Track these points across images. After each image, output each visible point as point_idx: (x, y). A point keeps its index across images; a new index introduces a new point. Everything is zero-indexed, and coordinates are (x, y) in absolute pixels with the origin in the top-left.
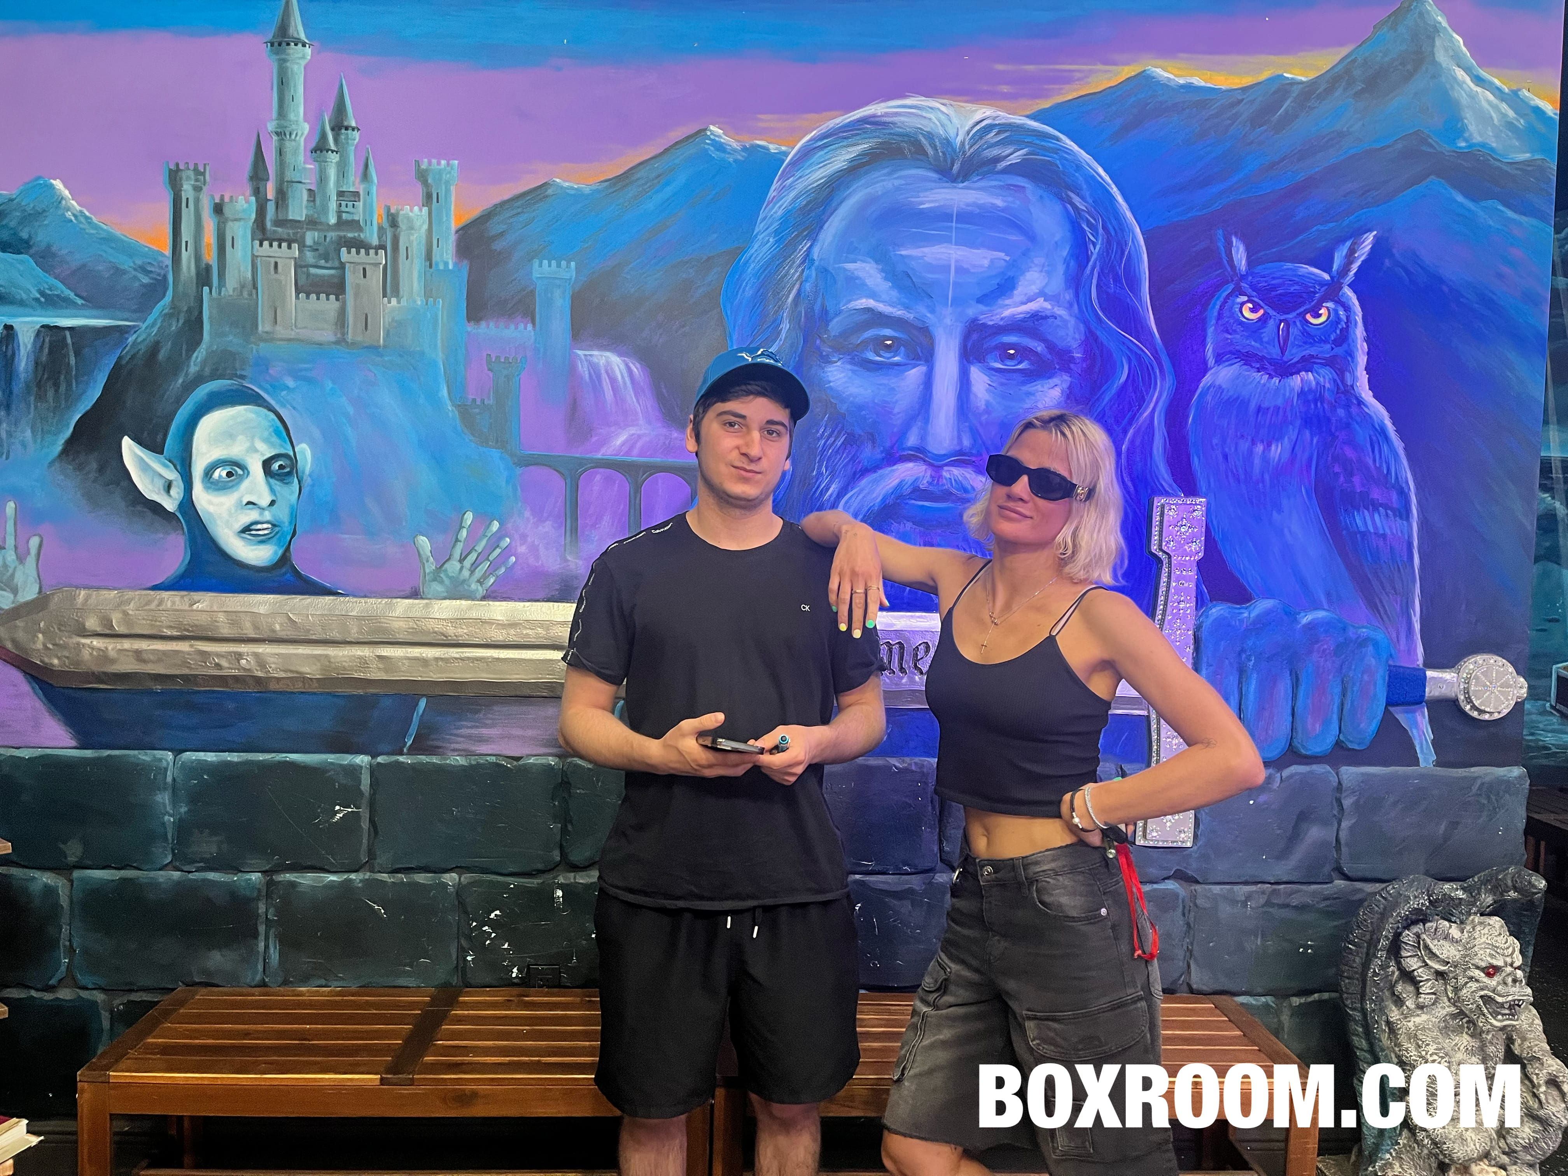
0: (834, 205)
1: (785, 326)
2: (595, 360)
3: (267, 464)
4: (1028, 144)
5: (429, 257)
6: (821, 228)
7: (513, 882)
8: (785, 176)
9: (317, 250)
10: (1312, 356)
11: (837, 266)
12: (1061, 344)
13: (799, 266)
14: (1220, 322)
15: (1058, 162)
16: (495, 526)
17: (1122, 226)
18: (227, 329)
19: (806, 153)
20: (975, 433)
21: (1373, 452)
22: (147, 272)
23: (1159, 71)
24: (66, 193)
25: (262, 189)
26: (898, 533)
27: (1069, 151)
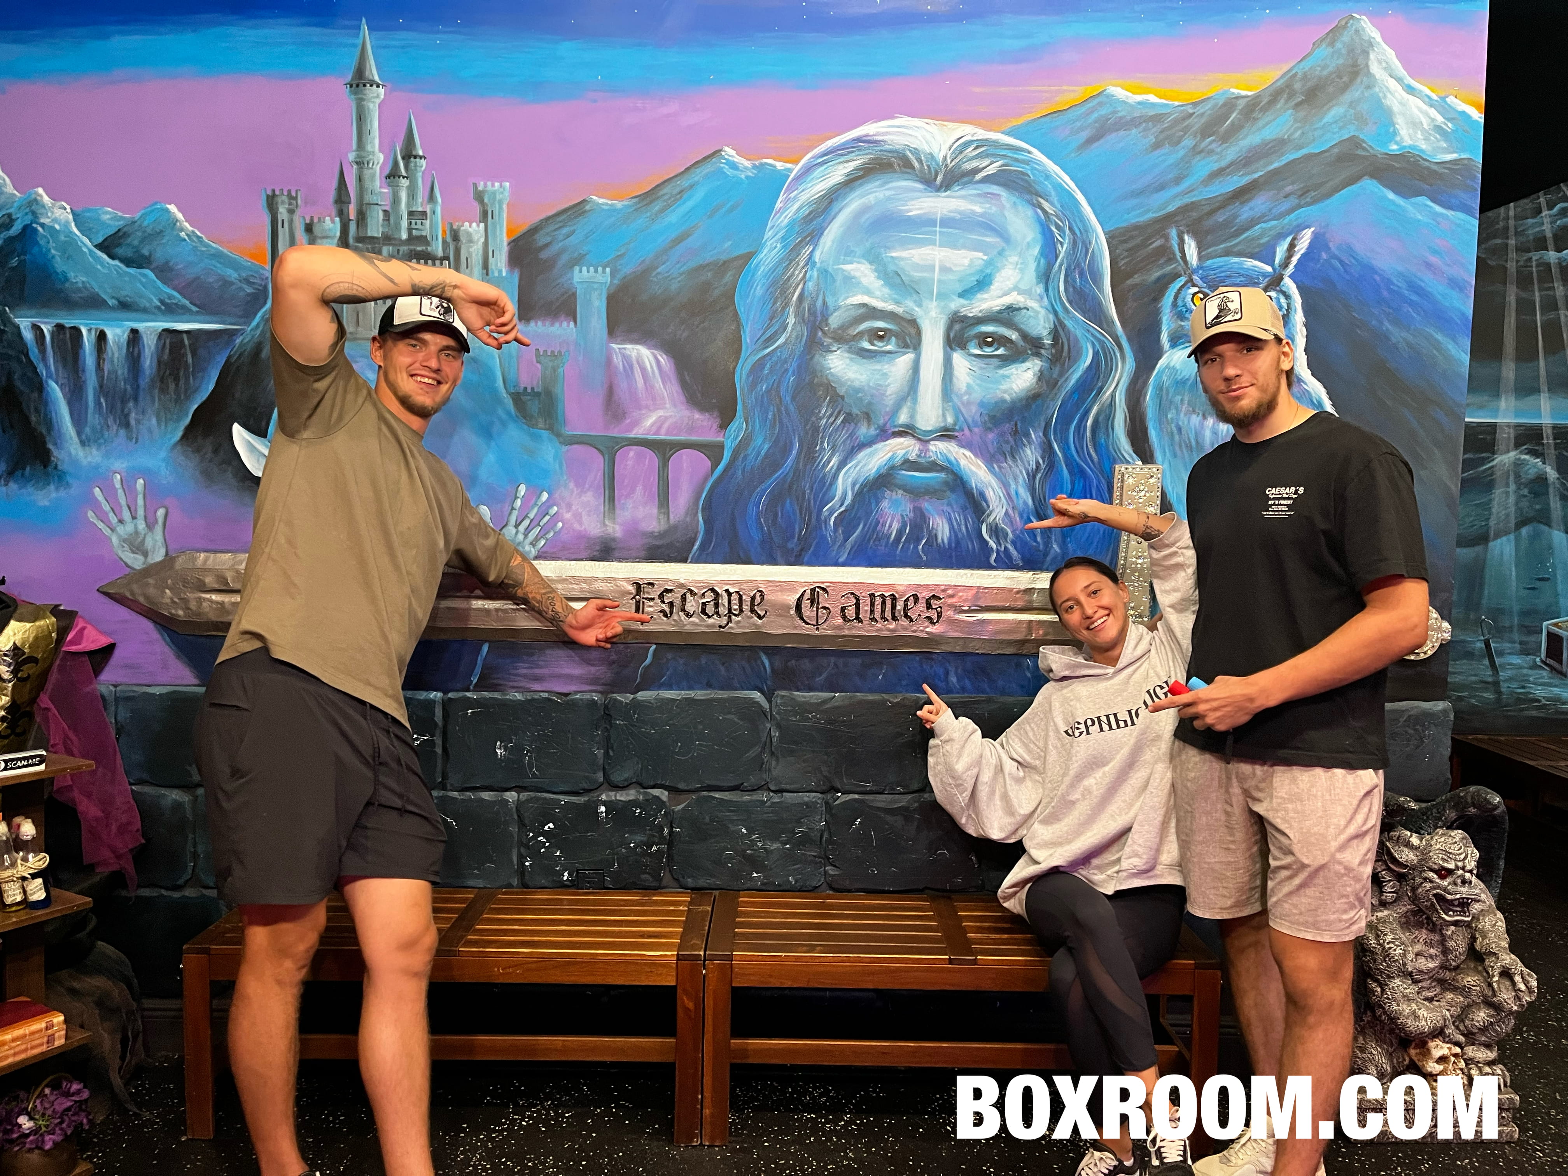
0: (833, 214)
1: (791, 320)
2: (628, 352)
4: (1004, 156)
5: (486, 266)
6: (822, 234)
7: (564, 799)
8: (790, 190)
11: (836, 267)
12: (1033, 332)
13: (803, 268)
14: (1174, 311)
15: (1029, 172)
16: (545, 496)
17: (1086, 229)
19: (808, 170)
20: (957, 412)
22: (249, 283)
23: (1118, 90)
24: (180, 216)
25: (345, 211)
26: (890, 499)
27: (1040, 163)
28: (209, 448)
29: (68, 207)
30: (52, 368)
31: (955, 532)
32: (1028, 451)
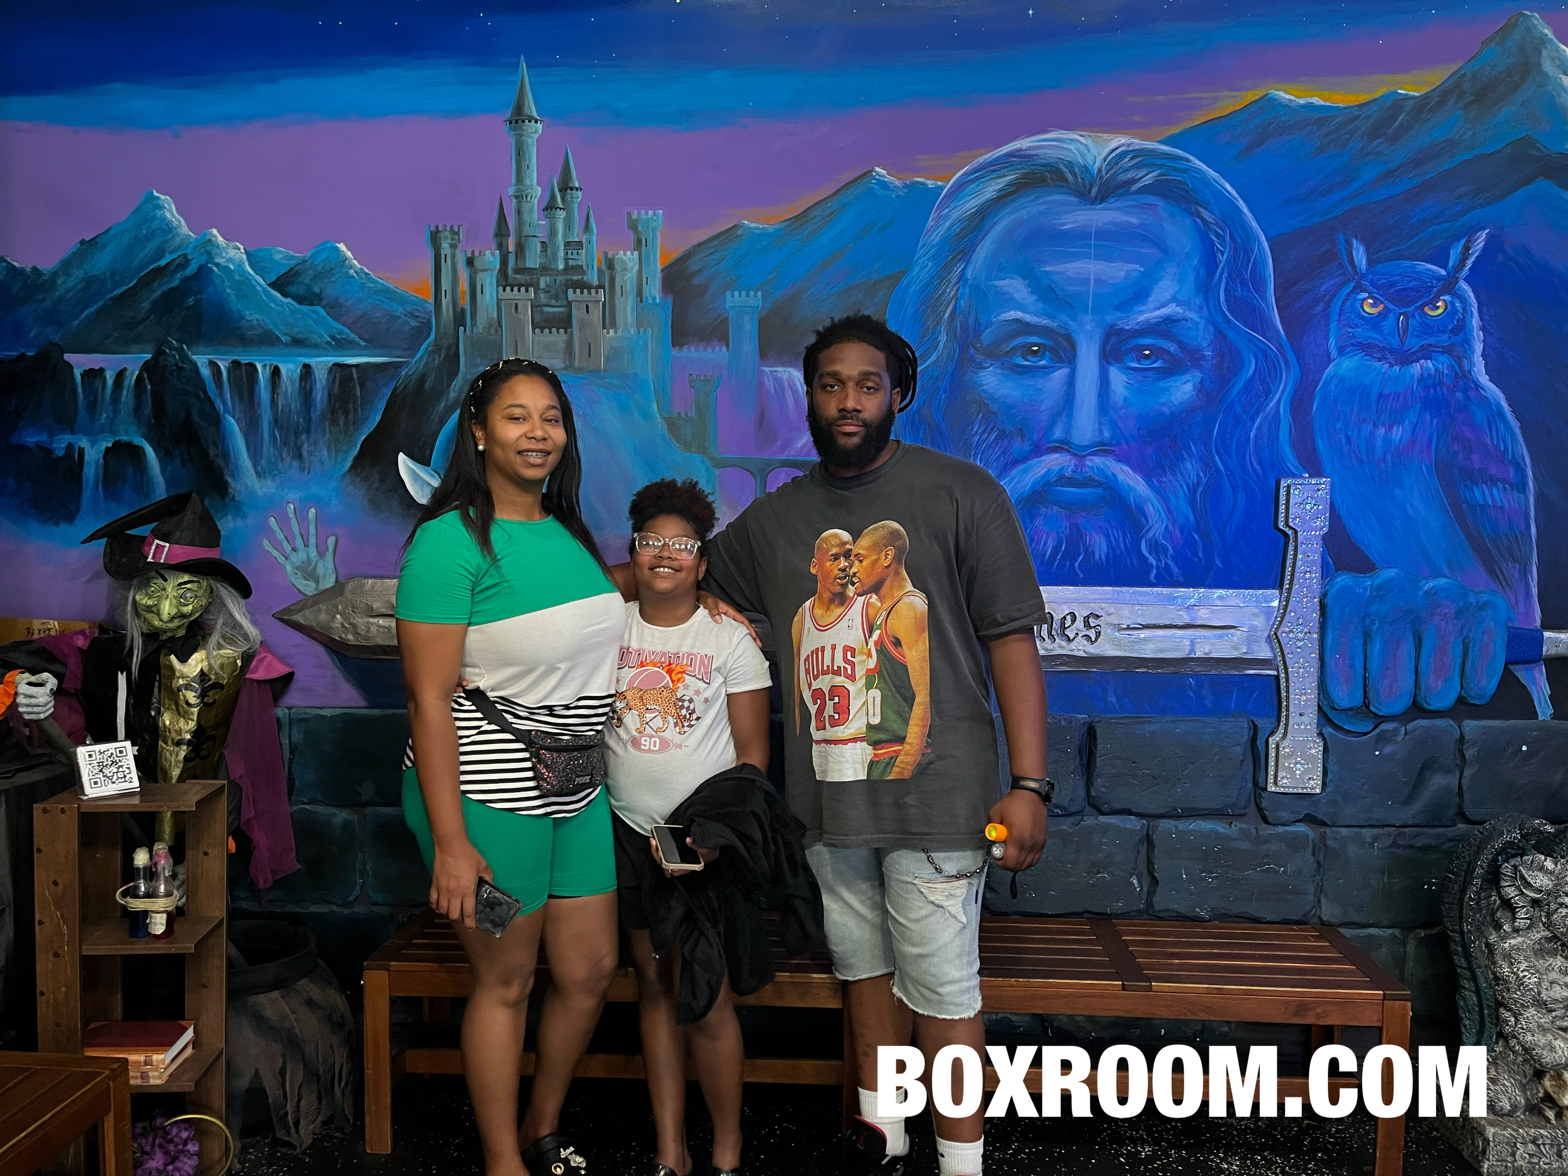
0: (985, 230)
1: (943, 338)
2: (780, 375)
4: (1161, 166)
5: (640, 294)
6: (974, 251)
8: (941, 207)
9: (548, 292)
10: (1430, 345)
11: (988, 283)
12: (1193, 344)
13: (954, 285)
14: (1342, 318)
15: (1188, 181)
17: (1249, 235)
18: (479, 361)
19: (960, 187)
20: (1114, 425)
21: (1490, 430)
22: (415, 317)
23: (1281, 93)
24: (349, 254)
25: (504, 244)
26: (1045, 516)
28: (377, 477)
29: (242, 247)
30: (229, 402)
31: (1113, 549)
32: (1189, 465)
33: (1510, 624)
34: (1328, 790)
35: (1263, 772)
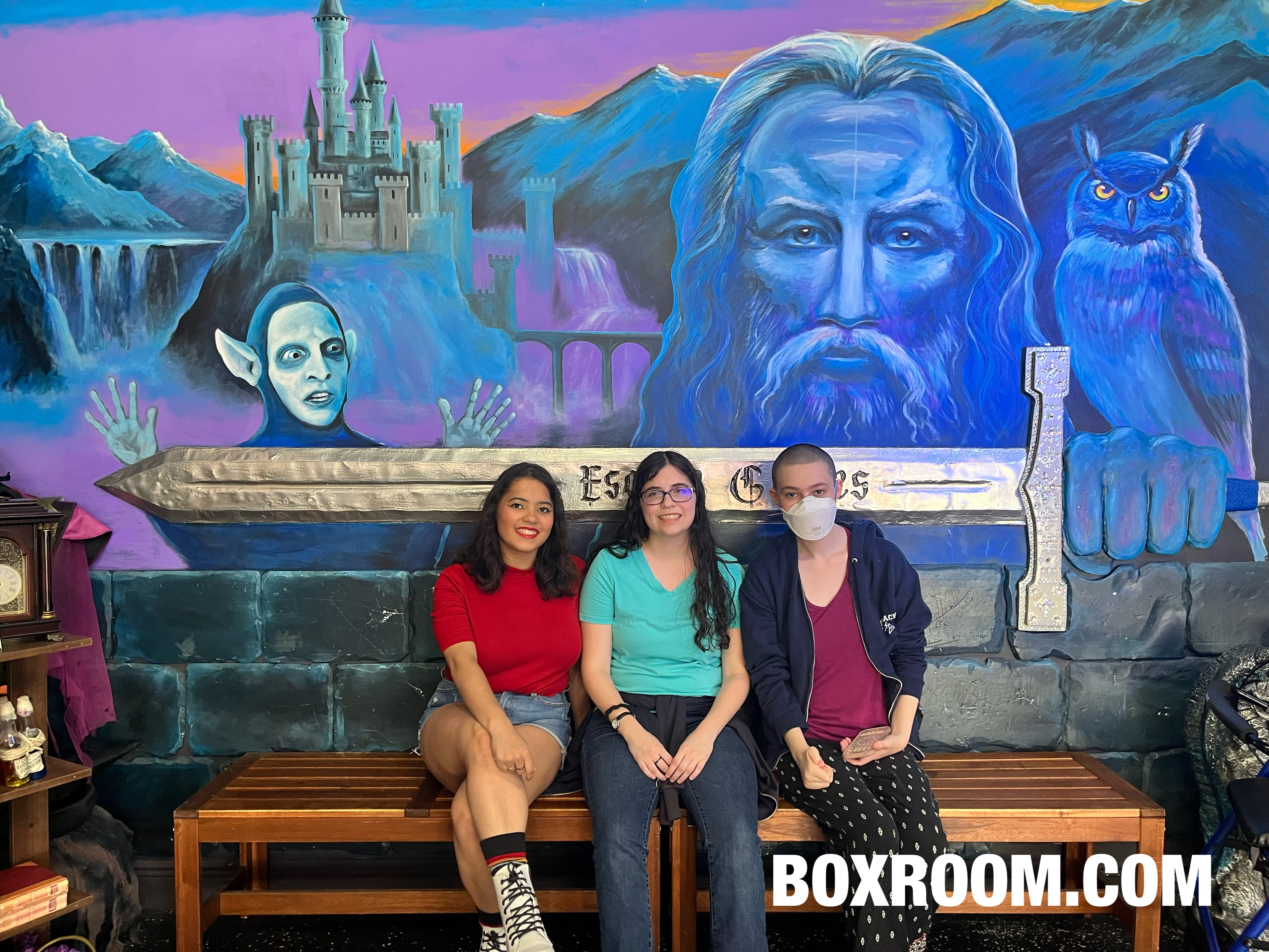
0: (758, 123)
1: (722, 221)
2: (573, 255)
3: (323, 346)
4: (915, 65)
5: (442, 180)
6: (749, 141)
8: (719, 102)
9: (356, 178)
10: (1156, 227)
11: (762, 171)
12: (947, 226)
13: (732, 173)
14: (1078, 202)
15: (940, 79)
16: (499, 389)
17: (994, 128)
18: (291, 243)
19: (735, 83)
20: (878, 301)
21: (1209, 304)
22: (230, 202)
23: (1021, 1)
24: (166, 142)
25: (314, 133)
26: (817, 383)
27: (949, 69)
28: (195, 352)
29: (65, 137)
30: (52, 283)
31: (878, 413)
32: (944, 336)
33: (1229, 477)
34: (1072, 628)
35: (1014, 612)
